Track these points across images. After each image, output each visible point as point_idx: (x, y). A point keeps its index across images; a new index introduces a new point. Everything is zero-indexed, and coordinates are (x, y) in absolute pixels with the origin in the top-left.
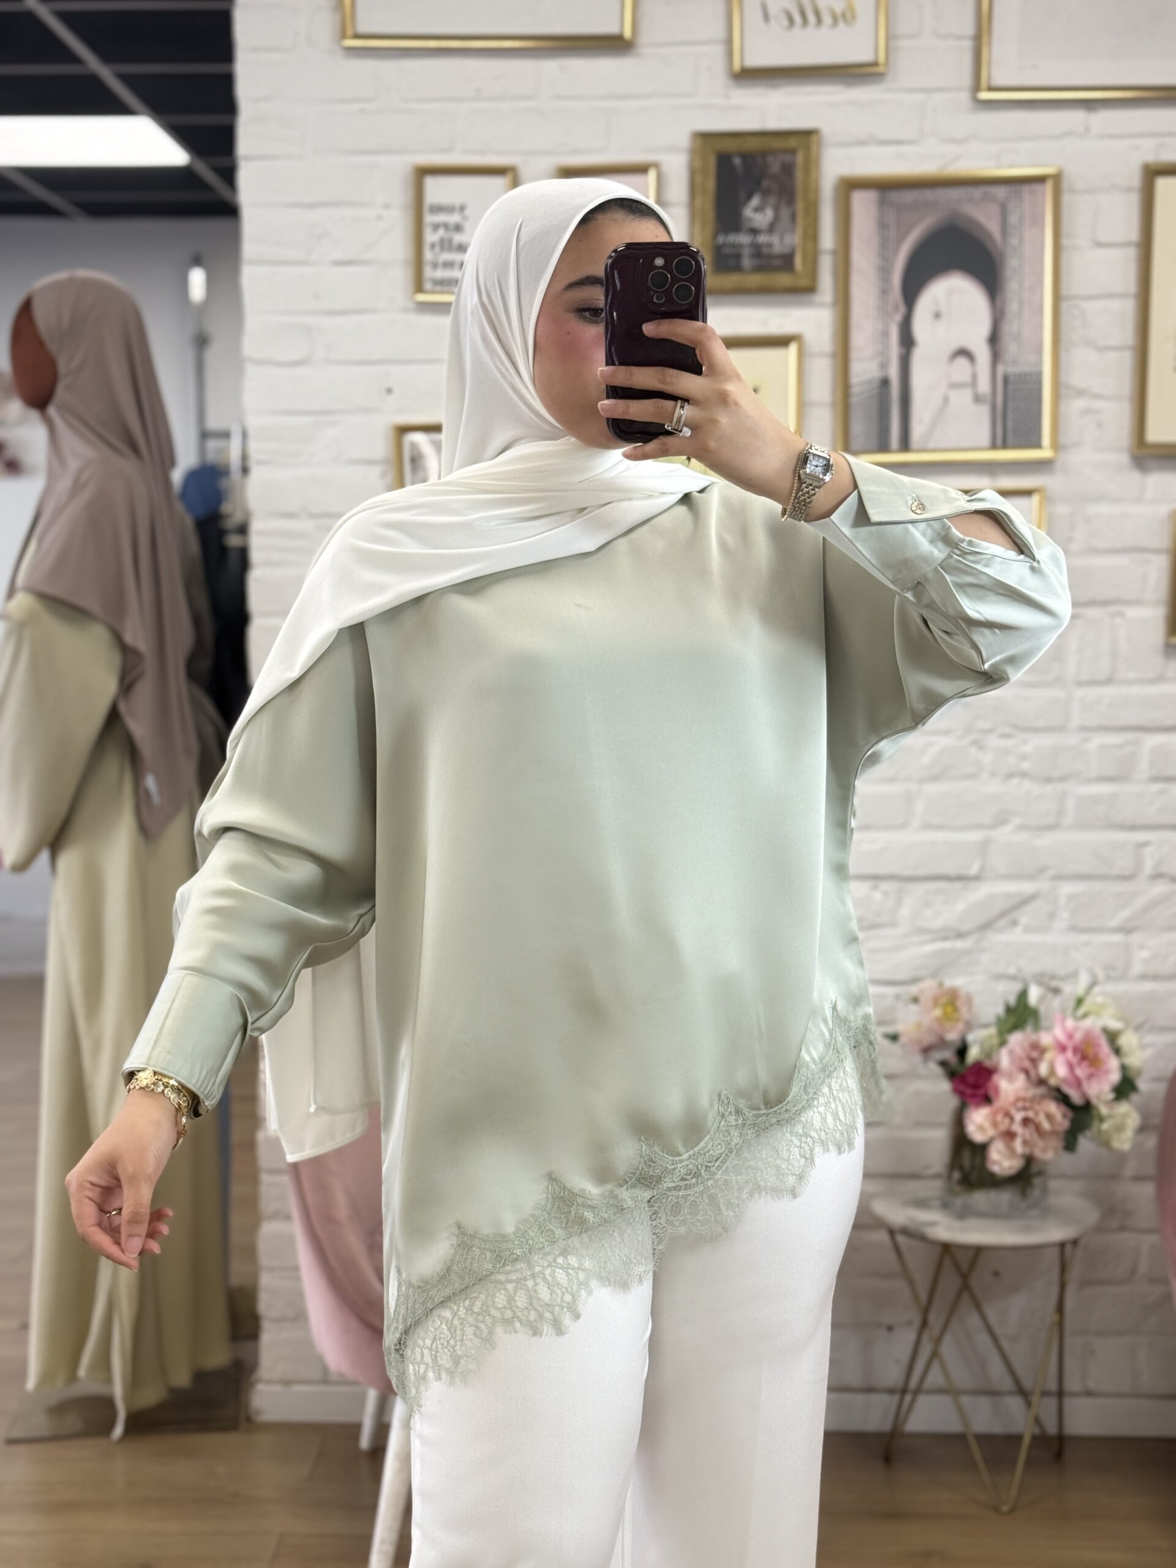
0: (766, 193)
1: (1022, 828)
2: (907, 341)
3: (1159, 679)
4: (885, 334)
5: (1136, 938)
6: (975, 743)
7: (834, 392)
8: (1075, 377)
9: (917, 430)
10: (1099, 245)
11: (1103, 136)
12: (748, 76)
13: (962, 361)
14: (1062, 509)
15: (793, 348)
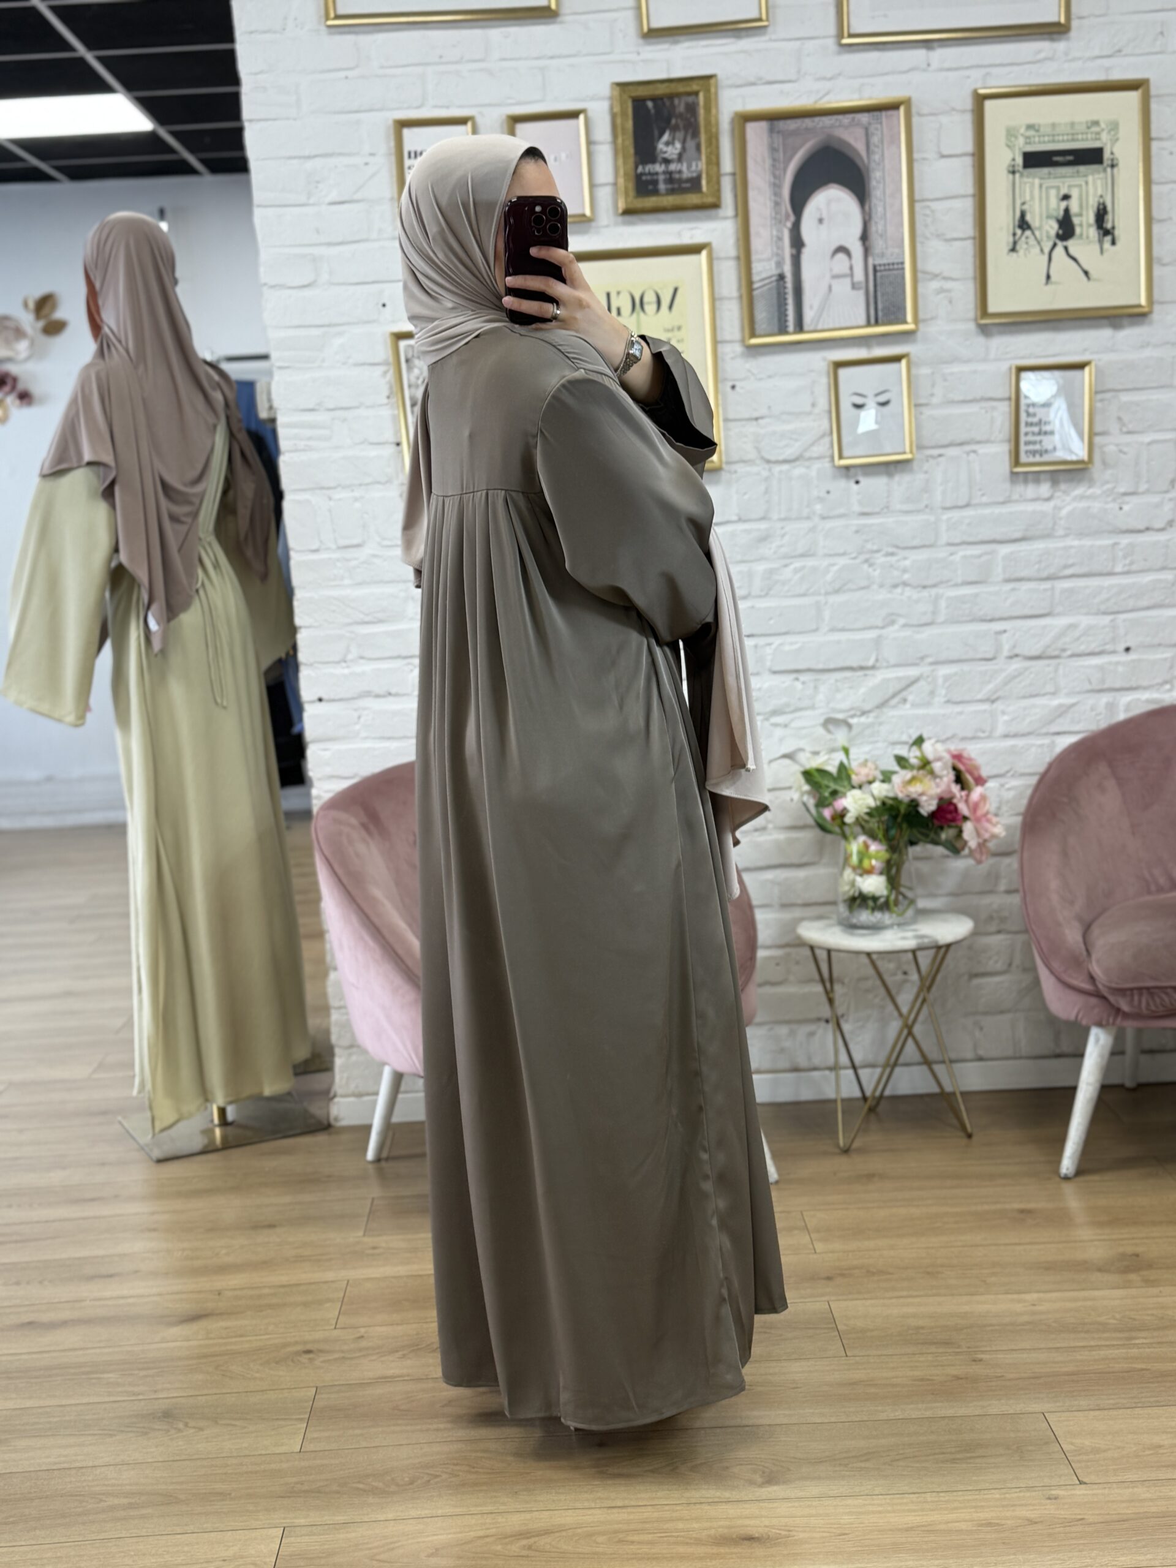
0: (675, 129)
1: (905, 626)
2: (797, 243)
3: (1007, 502)
4: (780, 239)
5: (999, 706)
6: (866, 561)
7: (740, 288)
8: (930, 265)
9: (809, 315)
10: (943, 156)
11: (941, 70)
12: (654, 35)
13: (841, 256)
14: (925, 371)
15: (704, 253)
